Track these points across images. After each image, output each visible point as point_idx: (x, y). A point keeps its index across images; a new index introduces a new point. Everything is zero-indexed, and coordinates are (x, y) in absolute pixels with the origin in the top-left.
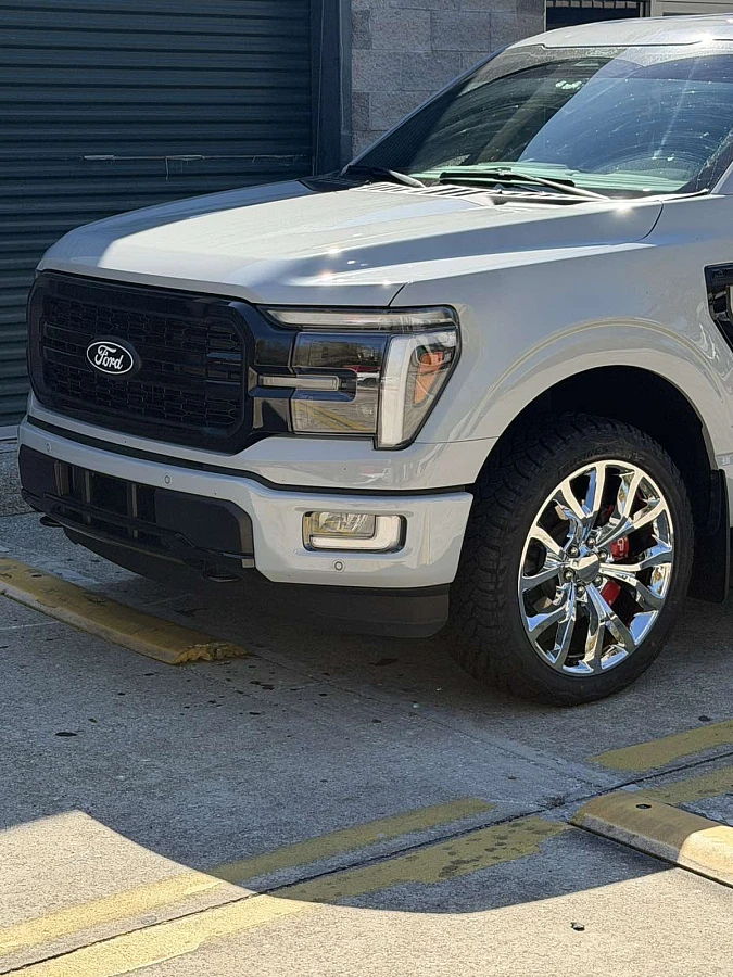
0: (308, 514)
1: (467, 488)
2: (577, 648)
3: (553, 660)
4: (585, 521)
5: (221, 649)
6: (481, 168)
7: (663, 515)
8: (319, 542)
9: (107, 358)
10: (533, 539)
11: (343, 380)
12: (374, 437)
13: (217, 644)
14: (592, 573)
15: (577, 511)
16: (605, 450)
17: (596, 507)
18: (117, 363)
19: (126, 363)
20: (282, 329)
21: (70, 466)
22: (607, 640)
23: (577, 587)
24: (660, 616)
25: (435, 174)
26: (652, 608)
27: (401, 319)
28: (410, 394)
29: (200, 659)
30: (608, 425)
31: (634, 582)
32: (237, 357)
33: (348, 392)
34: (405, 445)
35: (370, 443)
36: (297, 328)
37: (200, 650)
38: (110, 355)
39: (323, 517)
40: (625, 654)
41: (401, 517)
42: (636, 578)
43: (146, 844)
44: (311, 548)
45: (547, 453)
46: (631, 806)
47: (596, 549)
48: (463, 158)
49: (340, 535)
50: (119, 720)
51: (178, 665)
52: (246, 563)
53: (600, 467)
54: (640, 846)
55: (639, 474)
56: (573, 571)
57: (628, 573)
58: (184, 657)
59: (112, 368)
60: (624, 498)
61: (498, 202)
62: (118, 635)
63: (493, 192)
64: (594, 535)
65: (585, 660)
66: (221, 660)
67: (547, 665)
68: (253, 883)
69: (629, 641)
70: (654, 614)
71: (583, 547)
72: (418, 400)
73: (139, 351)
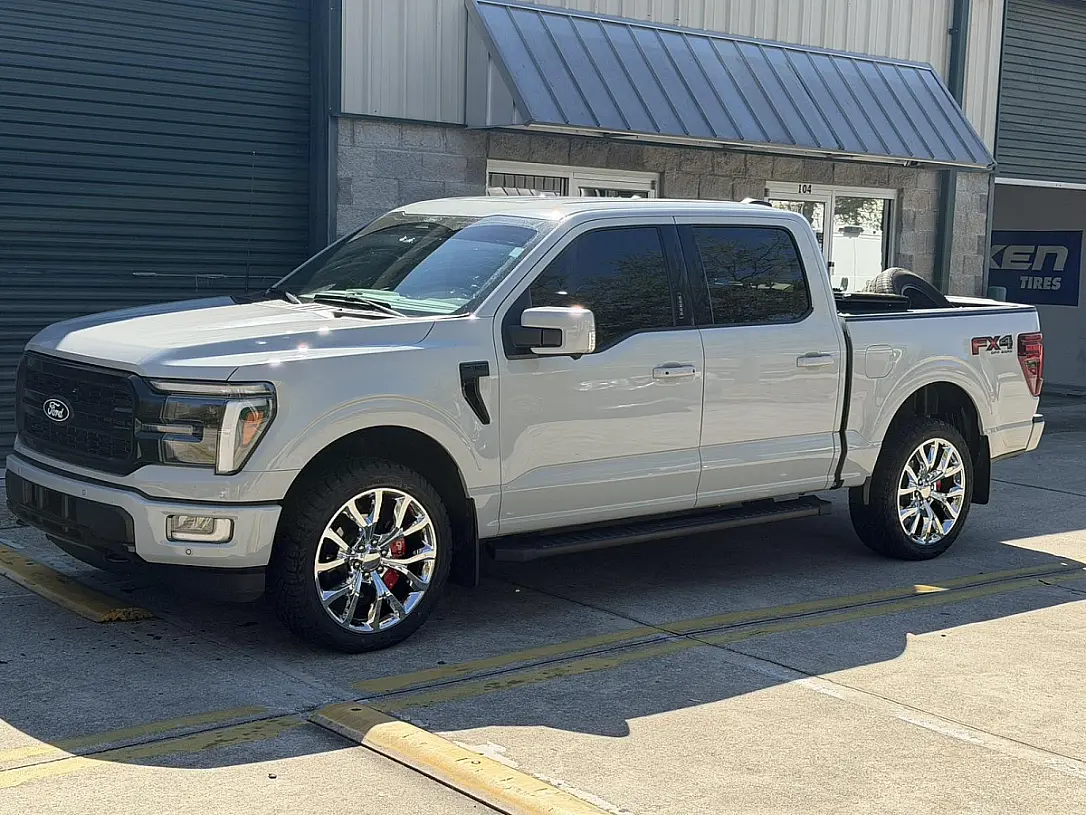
0: (171, 516)
1: (278, 502)
2: (361, 614)
3: (342, 621)
4: (367, 529)
5: (133, 611)
6: (346, 293)
7: (427, 526)
8: (178, 536)
9: (55, 410)
10: (325, 539)
11: (196, 428)
12: (214, 466)
13: (131, 610)
14: (375, 564)
15: (361, 520)
16: (381, 481)
17: (376, 519)
18: (59, 413)
19: (64, 414)
20: (157, 393)
21: (33, 485)
22: (386, 611)
23: (363, 574)
24: (425, 595)
25: (312, 296)
26: (419, 590)
27: (238, 389)
28: (239, 441)
29: (119, 619)
30: (386, 465)
31: (405, 571)
32: (130, 411)
33: (198, 436)
34: (234, 473)
35: (213, 470)
36: (167, 393)
37: (119, 613)
38: (56, 408)
39: (182, 520)
40: (399, 619)
41: (232, 521)
42: (408, 569)
43: (19, 728)
44: (173, 540)
45: (338, 481)
46: (349, 710)
47: (379, 548)
48: (331, 286)
49: (195, 532)
50: (41, 655)
51: (102, 623)
52: (131, 549)
53: (379, 493)
54: (343, 733)
55: (408, 499)
56: (361, 562)
57: (401, 565)
58: (106, 617)
59: (57, 417)
60: (398, 509)
61: (337, 315)
62: (70, 603)
63: (336, 309)
64: (377, 539)
65: (368, 623)
66: (133, 620)
67: (336, 624)
68: (77, 751)
69: (401, 610)
70: (422, 593)
71: (368, 545)
72: (245, 443)
73: (73, 406)
